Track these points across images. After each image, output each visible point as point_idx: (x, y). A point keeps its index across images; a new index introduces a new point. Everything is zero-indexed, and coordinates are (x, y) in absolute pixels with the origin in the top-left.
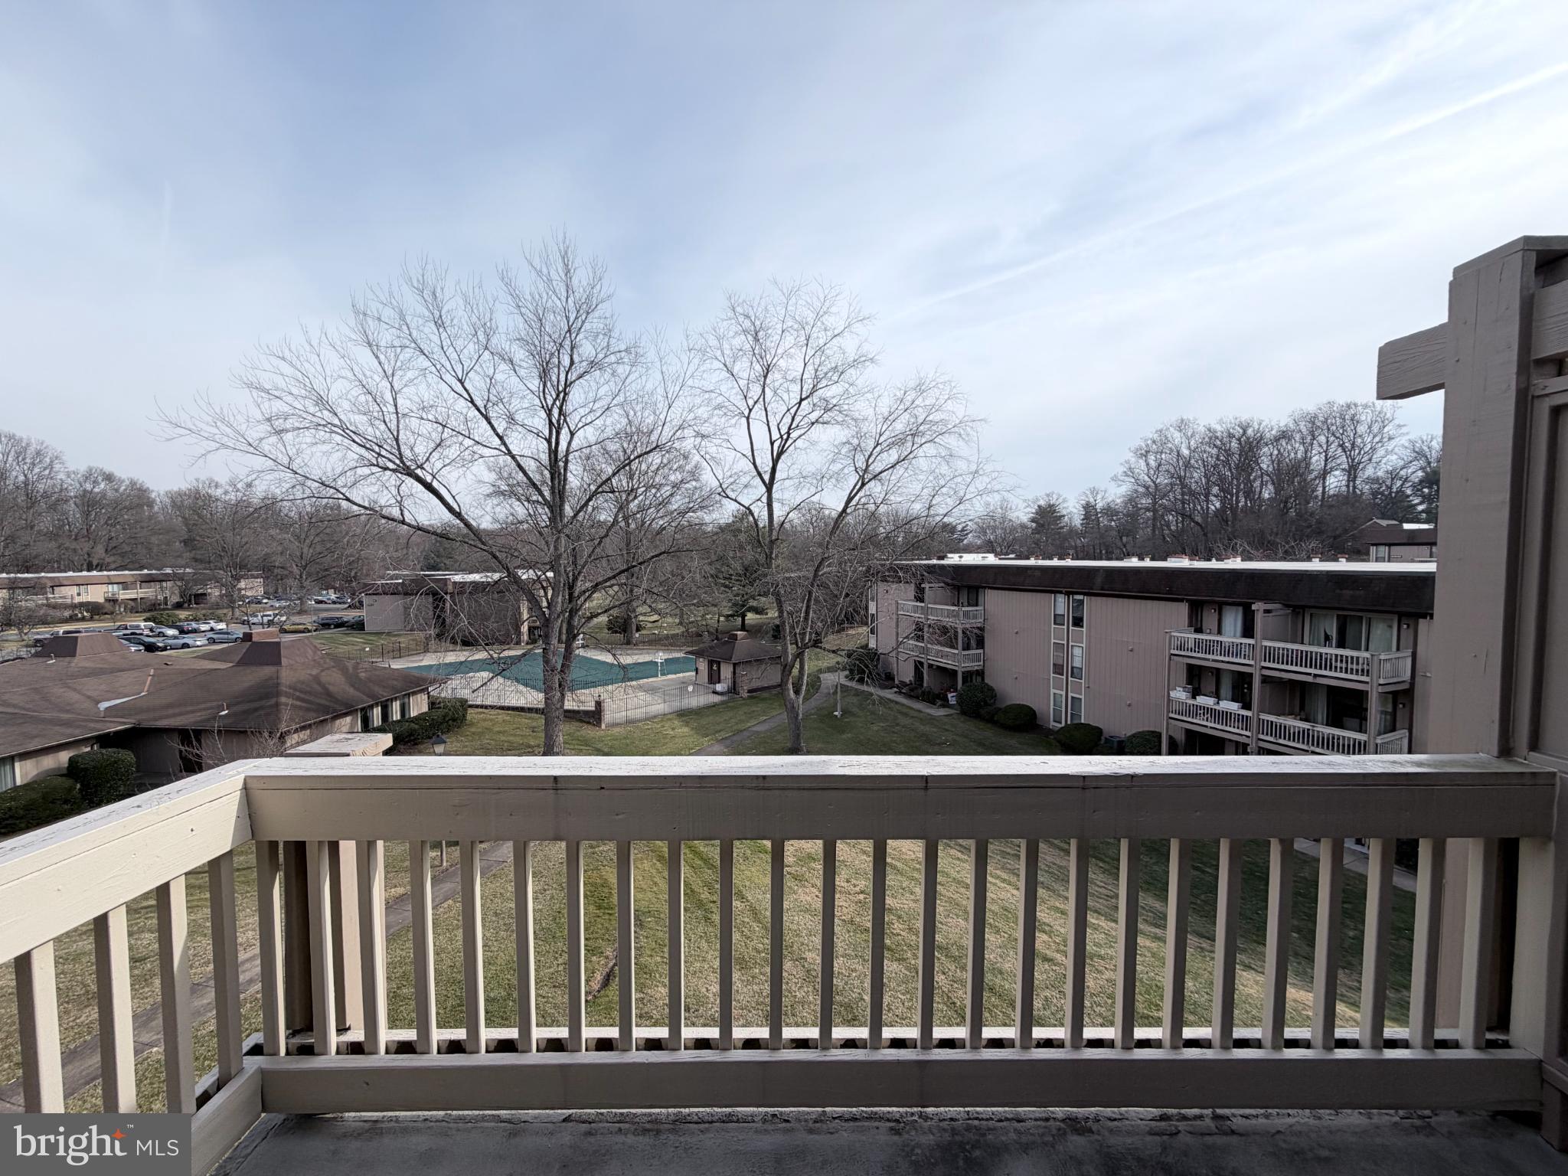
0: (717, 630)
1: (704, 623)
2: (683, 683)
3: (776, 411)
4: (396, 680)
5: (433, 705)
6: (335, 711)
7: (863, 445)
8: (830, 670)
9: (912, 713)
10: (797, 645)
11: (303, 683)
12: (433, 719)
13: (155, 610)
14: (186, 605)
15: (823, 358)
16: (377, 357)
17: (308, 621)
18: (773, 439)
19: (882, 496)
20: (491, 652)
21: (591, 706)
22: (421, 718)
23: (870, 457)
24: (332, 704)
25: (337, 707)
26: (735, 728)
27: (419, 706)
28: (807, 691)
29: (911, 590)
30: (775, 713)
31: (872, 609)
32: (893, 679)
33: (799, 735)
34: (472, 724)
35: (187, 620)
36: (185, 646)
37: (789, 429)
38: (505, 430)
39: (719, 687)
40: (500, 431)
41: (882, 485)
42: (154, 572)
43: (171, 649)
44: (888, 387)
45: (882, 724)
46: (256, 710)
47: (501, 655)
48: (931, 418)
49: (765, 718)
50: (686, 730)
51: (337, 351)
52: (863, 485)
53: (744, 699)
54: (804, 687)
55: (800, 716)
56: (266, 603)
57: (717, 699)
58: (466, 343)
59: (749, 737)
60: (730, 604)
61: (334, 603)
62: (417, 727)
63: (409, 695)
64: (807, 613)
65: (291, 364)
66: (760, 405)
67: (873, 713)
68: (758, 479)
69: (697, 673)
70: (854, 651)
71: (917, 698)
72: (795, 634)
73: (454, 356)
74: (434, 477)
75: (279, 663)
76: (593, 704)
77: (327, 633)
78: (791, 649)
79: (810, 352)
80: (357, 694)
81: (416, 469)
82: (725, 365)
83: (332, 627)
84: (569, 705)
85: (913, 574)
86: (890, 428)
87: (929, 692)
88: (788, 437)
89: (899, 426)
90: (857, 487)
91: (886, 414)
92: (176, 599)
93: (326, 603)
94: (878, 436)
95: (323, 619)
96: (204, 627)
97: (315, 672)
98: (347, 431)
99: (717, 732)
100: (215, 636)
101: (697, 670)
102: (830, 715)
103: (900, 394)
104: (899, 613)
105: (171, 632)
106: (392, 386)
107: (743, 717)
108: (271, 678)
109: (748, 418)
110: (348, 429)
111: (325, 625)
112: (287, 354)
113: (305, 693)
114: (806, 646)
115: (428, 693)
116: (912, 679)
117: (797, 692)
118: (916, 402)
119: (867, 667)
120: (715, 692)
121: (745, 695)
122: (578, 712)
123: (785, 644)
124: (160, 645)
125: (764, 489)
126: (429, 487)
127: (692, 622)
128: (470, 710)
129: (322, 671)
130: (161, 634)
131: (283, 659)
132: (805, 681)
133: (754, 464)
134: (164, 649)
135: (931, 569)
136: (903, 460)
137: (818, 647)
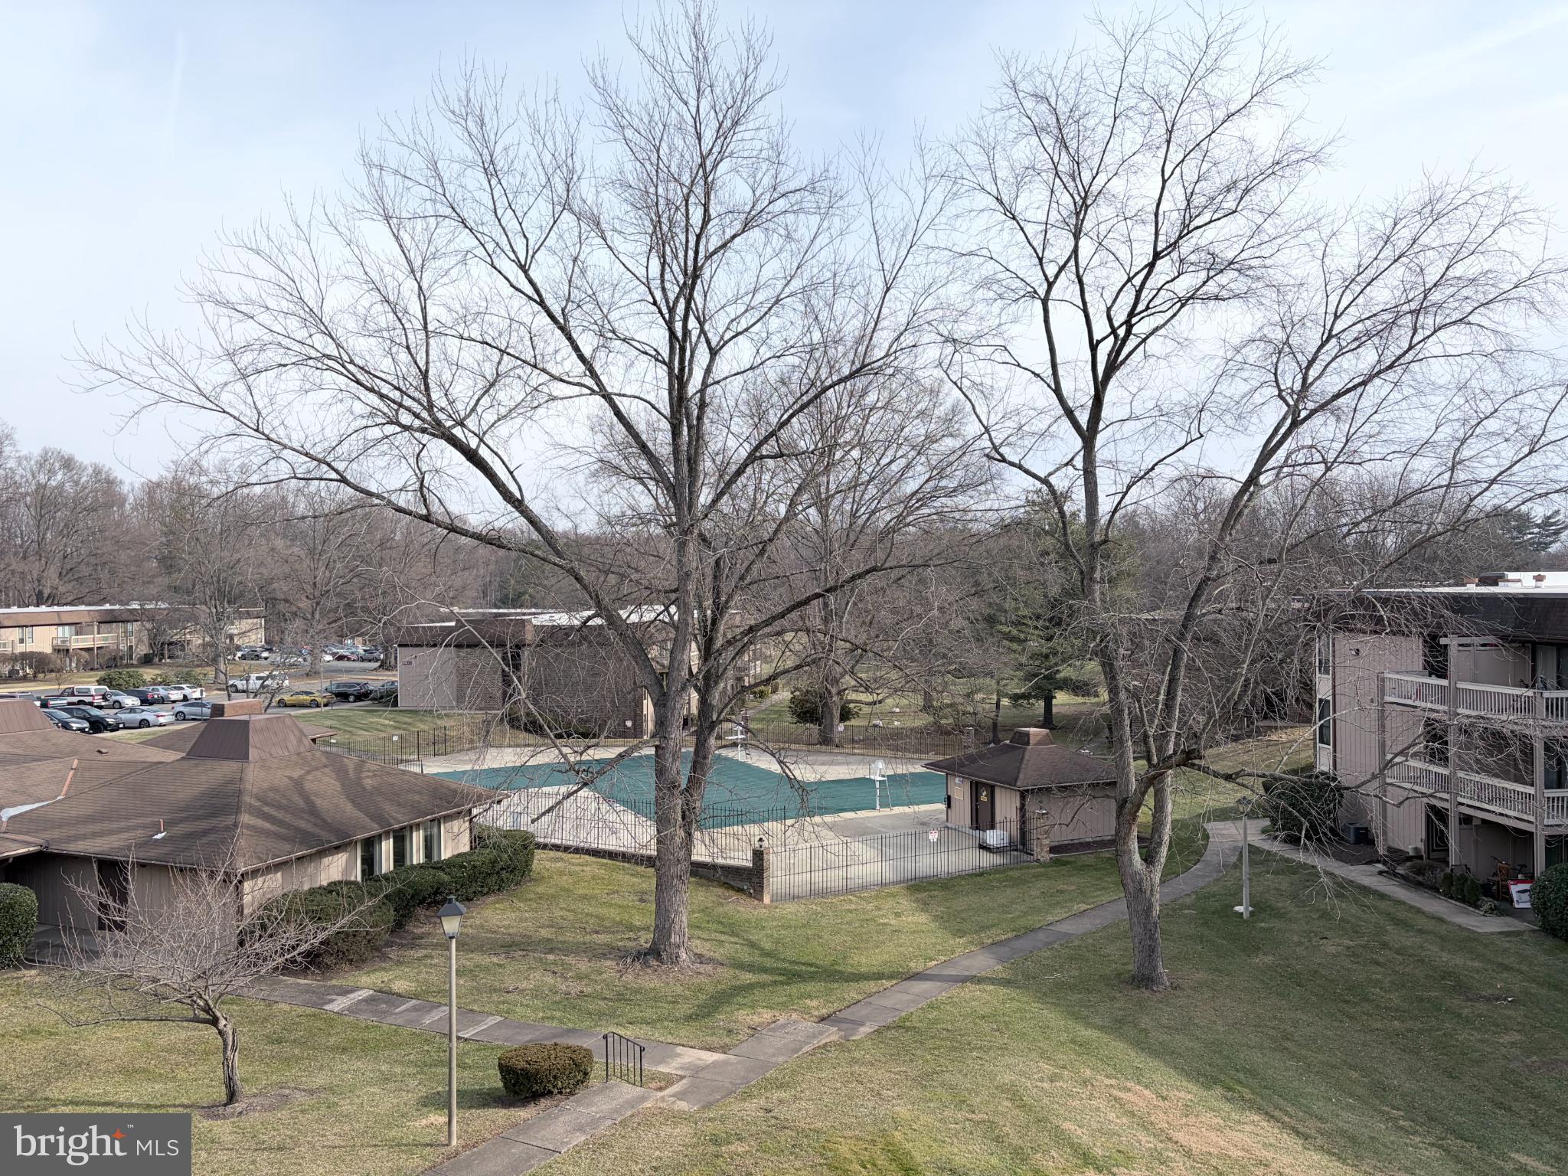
0: (995, 725)
1: (970, 709)
2: (923, 824)
3: (1104, 282)
4: (419, 793)
5: (478, 840)
6: (320, 842)
7: (1294, 340)
8: (1222, 815)
9: (1422, 922)
10: (1149, 760)
11: (276, 790)
12: (475, 867)
13: (116, 666)
14: (156, 660)
15: (1205, 166)
16: (397, 238)
17: (318, 687)
18: (1097, 336)
19: (1338, 446)
20: (566, 750)
21: (742, 858)
22: (456, 862)
23: (1311, 363)
24: (316, 831)
25: (325, 835)
26: (1021, 922)
27: (454, 842)
28: (1170, 857)
29: (1414, 650)
30: (1105, 899)
31: (1323, 688)
32: (1371, 842)
33: (1152, 950)
34: (540, 879)
35: (154, 683)
36: (144, 724)
37: (1132, 314)
38: (595, 351)
39: (993, 837)
40: (587, 352)
41: (1338, 419)
42: (117, 607)
43: (125, 728)
44: (1354, 212)
45: (1347, 942)
46: (205, 833)
47: (585, 757)
48: (1458, 270)
49: (1084, 907)
50: (922, 918)
51: (340, 234)
52: (1295, 424)
53: (1043, 865)
54: (1164, 851)
55: (1157, 909)
56: (266, 658)
57: (987, 860)
58: (532, 199)
59: (1047, 944)
60: (1020, 674)
61: (362, 660)
62: (446, 878)
63: (438, 821)
64: (1171, 694)
65: (269, 259)
66: (1069, 274)
67: (1325, 915)
68: (1066, 423)
69: (949, 806)
70: (1276, 779)
71: (1434, 889)
72: (1146, 736)
73: (512, 225)
74: (481, 440)
75: (245, 757)
76: (750, 855)
77: (343, 709)
78: (1136, 767)
79: (1176, 156)
80: (357, 813)
81: (453, 426)
82: (999, 200)
83: (352, 698)
84: (701, 853)
85: (1416, 614)
86: (1361, 300)
87: (1463, 879)
88: (1128, 333)
89: (1382, 295)
90: (1283, 430)
91: (1351, 271)
92: (143, 650)
93: (349, 659)
94: (1330, 318)
95: (338, 686)
96: (176, 695)
97: (296, 774)
98: (350, 367)
99: (984, 928)
100: (186, 710)
101: (949, 801)
102: (1226, 912)
103: (1383, 226)
104: (1388, 699)
105: (130, 701)
106: (420, 288)
107: (1038, 903)
108: (231, 782)
109: (1045, 302)
110: (352, 362)
111: (342, 696)
112: (264, 245)
113: (279, 807)
114: (1166, 762)
115: (471, 821)
116: (1421, 846)
117: (1149, 859)
118: (1424, 240)
119: (1306, 814)
120: (984, 847)
121: (1045, 856)
122: (714, 867)
123: (1122, 756)
124: (110, 721)
125: (1078, 443)
126: (472, 456)
127: (948, 706)
128: (539, 854)
129: (308, 772)
130: (117, 705)
131: (251, 750)
132: (1166, 838)
133: (1058, 391)
134: (115, 728)
135: (1460, 604)
136: (1391, 367)
137: (1193, 765)
